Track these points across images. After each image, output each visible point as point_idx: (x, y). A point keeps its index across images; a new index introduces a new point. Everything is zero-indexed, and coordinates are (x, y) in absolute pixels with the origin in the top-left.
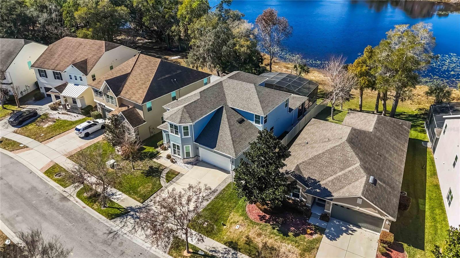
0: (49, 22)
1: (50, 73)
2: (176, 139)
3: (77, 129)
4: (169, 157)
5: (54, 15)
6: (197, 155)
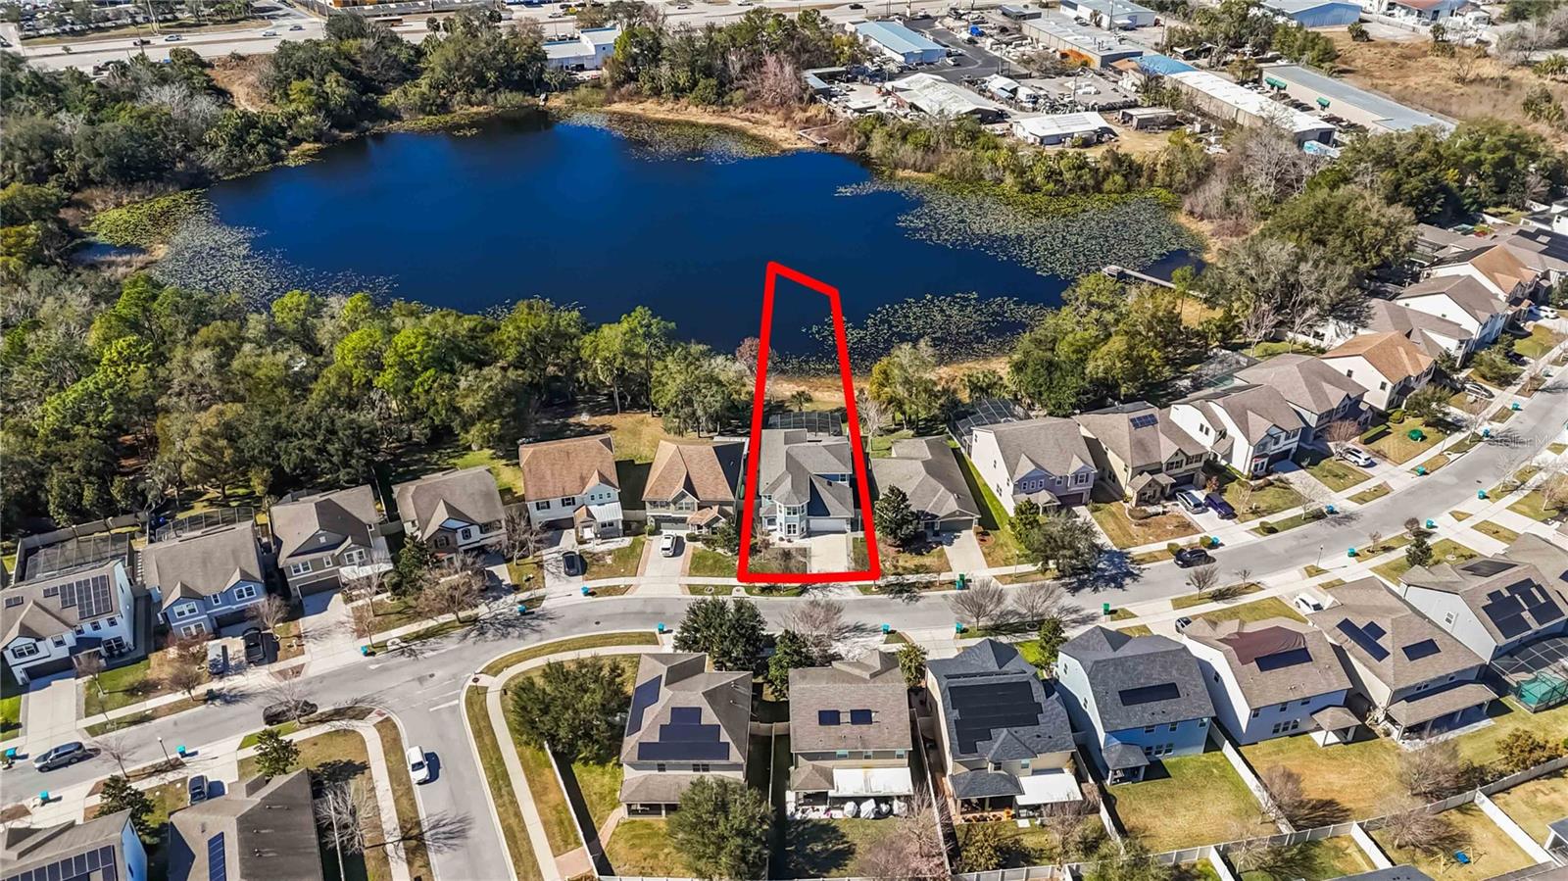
1: (556, 502)
4: (782, 539)
6: (811, 528)
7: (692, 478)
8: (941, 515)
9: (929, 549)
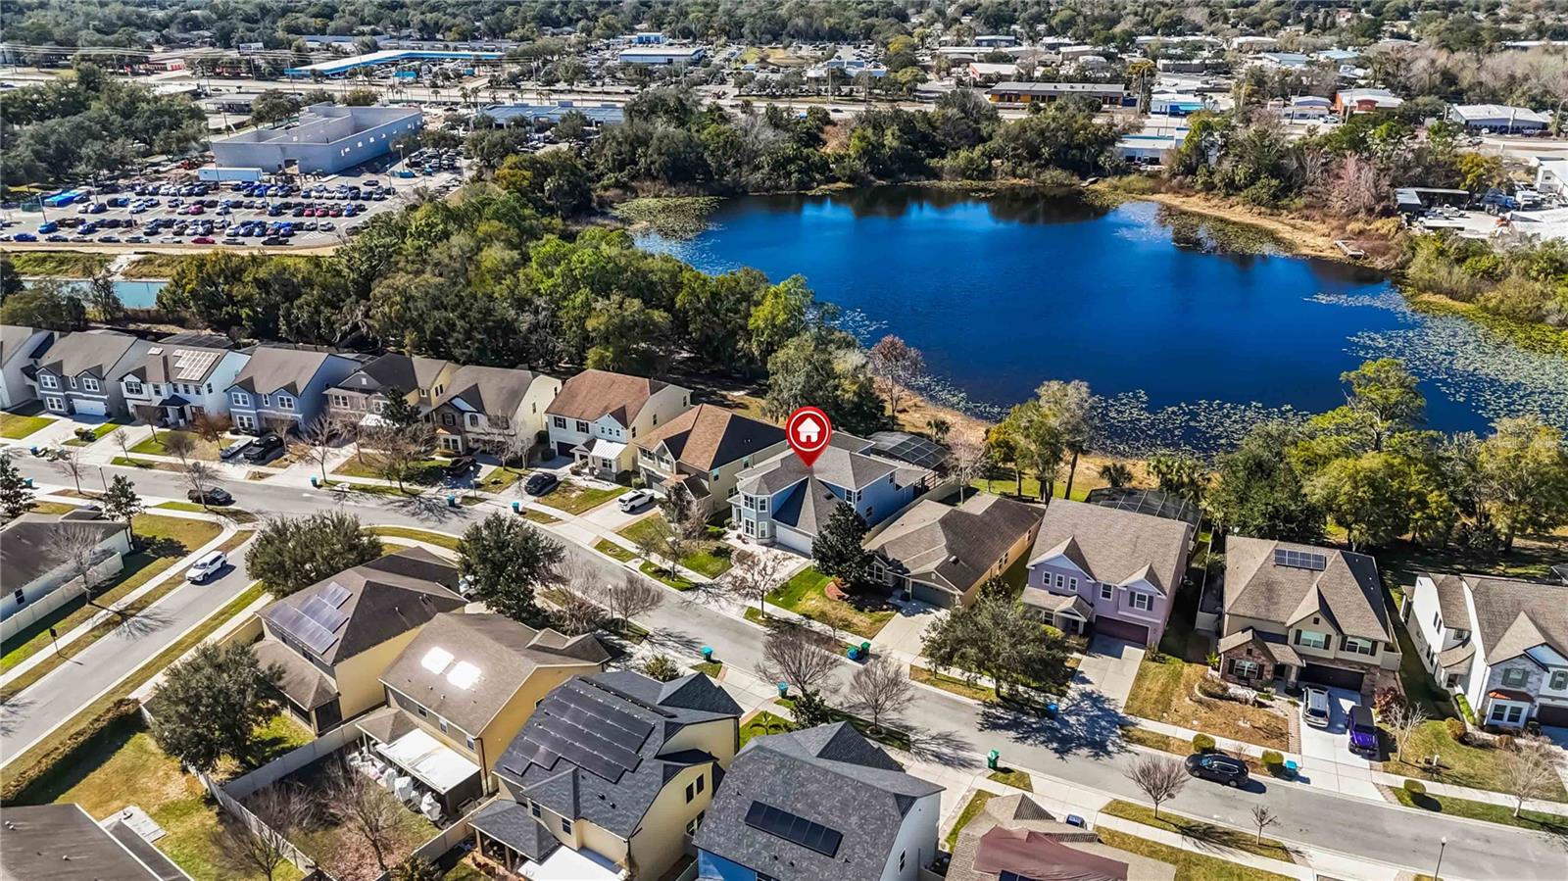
0: (534, 328)
1: (571, 423)
2: (750, 514)
3: (621, 500)
4: (739, 537)
5: (540, 317)
6: (773, 536)
7: (692, 434)
8: (913, 572)
9: (876, 608)
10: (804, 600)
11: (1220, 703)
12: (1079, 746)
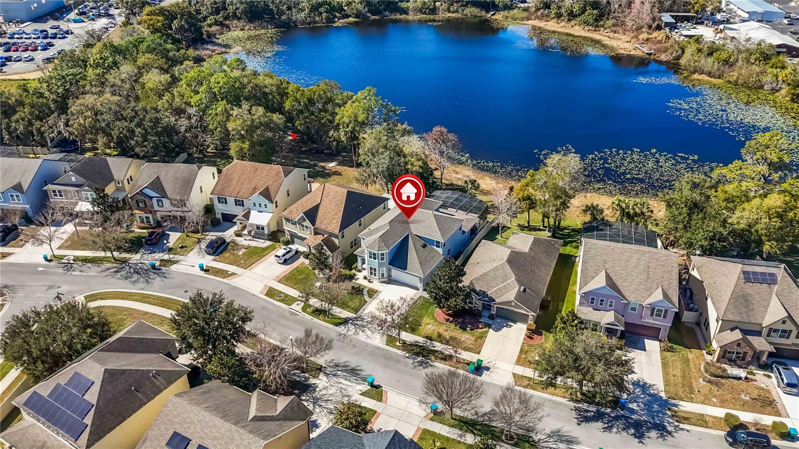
0: (189, 129)
1: (231, 200)
2: (370, 263)
3: (276, 256)
4: (365, 278)
5: (193, 121)
6: (389, 276)
7: (321, 207)
8: (497, 301)
10: (423, 325)
11: (723, 381)
12: (649, 429)
